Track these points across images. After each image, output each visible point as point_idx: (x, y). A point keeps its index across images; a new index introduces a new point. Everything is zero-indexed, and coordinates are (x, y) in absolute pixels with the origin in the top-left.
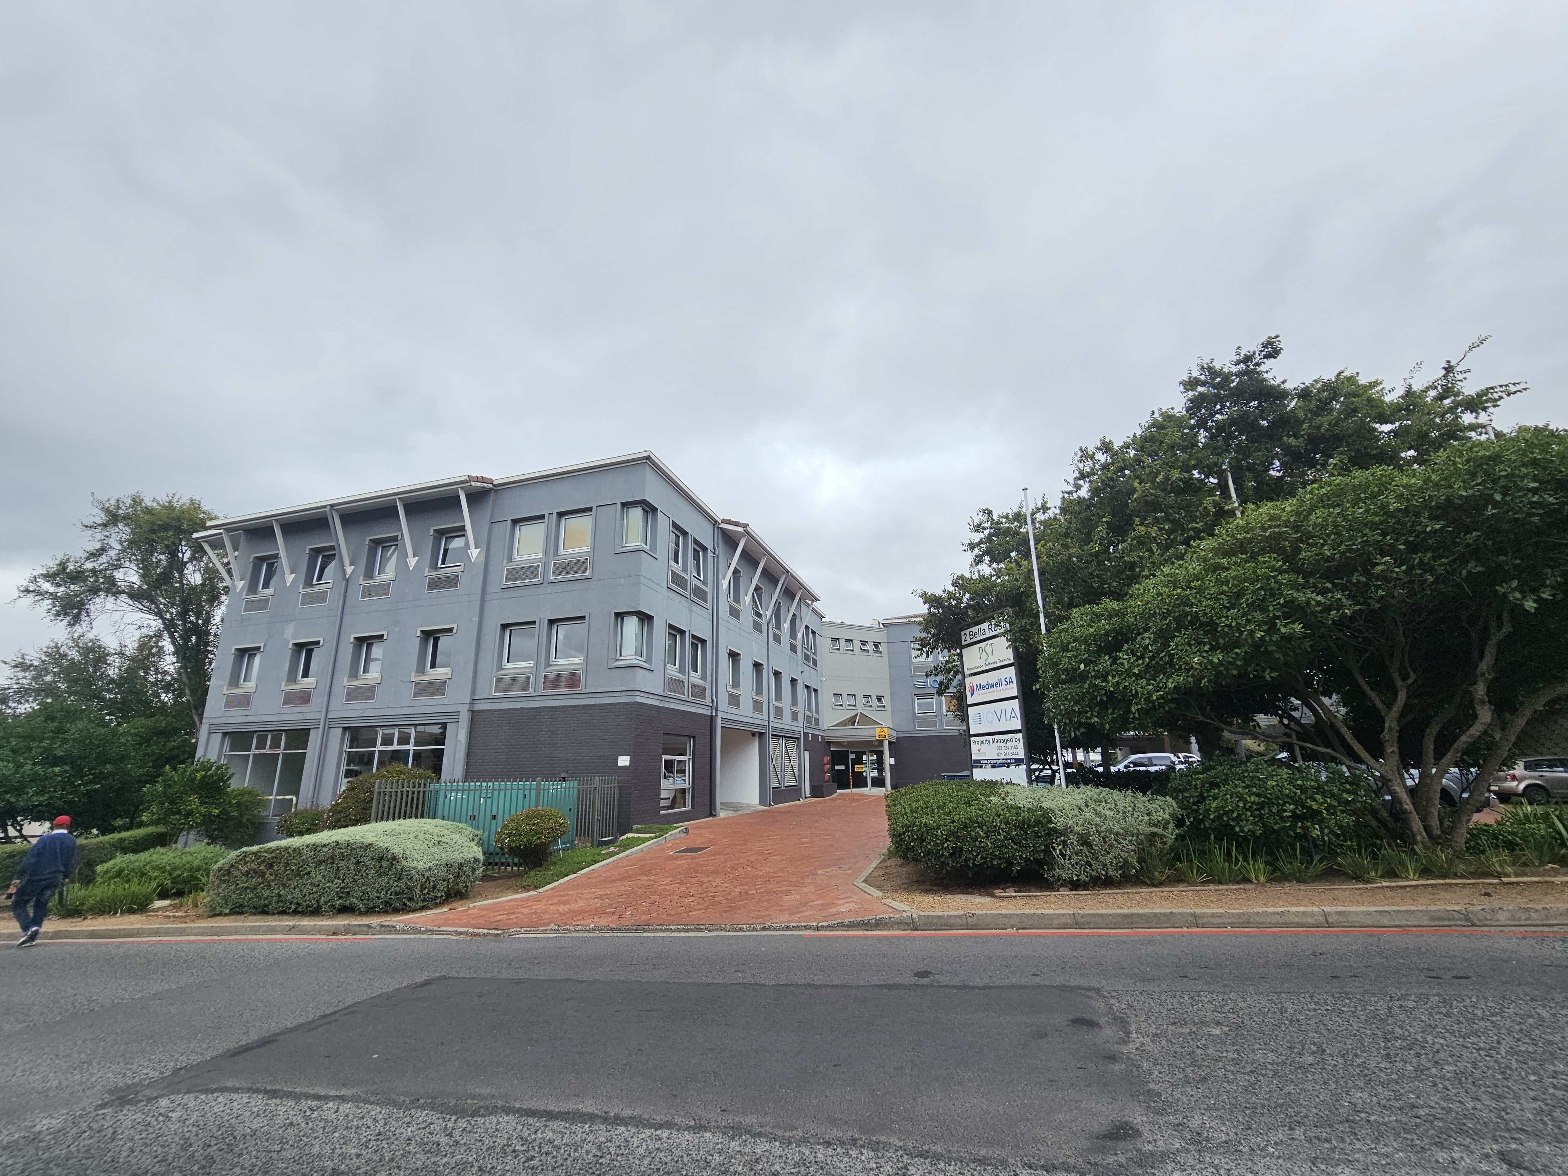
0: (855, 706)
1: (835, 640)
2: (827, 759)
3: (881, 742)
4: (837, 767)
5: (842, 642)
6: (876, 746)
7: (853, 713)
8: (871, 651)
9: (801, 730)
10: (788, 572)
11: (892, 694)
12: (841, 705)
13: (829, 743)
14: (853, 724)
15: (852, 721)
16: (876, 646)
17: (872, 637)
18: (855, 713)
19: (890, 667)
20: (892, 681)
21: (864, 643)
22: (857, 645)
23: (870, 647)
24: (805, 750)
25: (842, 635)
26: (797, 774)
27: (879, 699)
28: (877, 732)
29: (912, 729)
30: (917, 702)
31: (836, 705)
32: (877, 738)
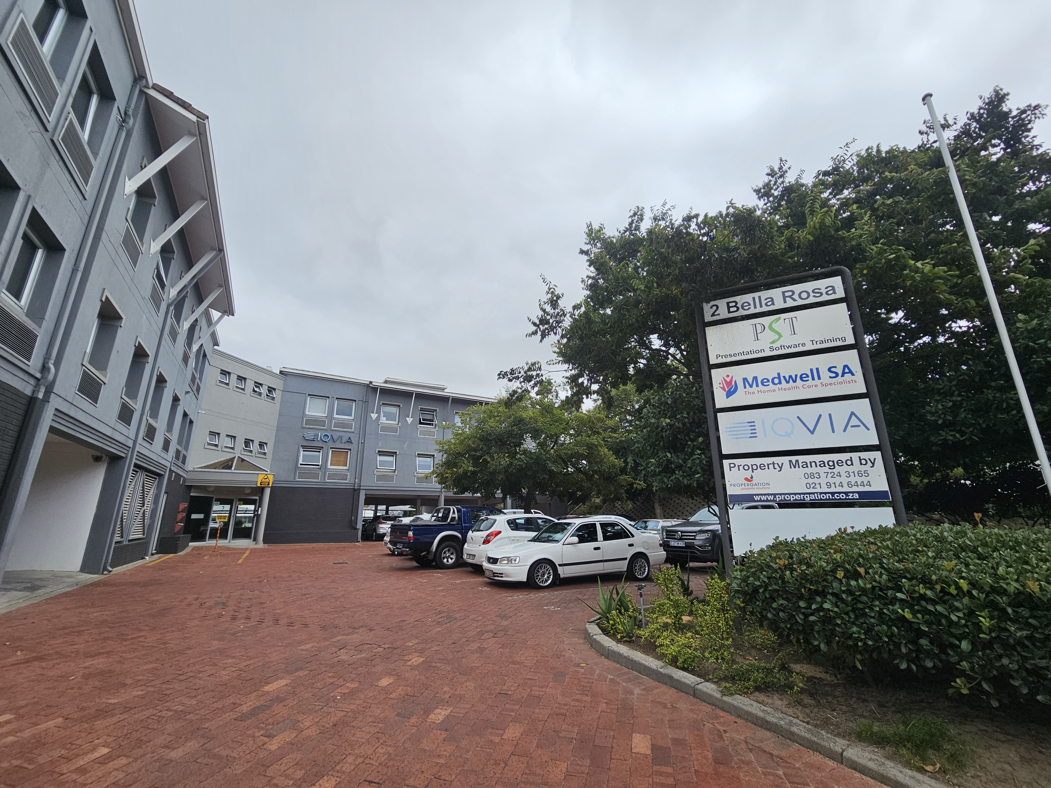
0: (233, 448)
1: (225, 373)
2: (183, 506)
3: (261, 490)
4: (194, 516)
5: (234, 377)
7: (228, 456)
8: (264, 395)
9: (168, 464)
11: (276, 442)
12: (216, 446)
13: (190, 488)
14: (230, 468)
15: (227, 465)
16: (269, 391)
17: (267, 381)
18: (231, 456)
19: (280, 415)
20: (279, 429)
21: (258, 385)
22: (250, 385)
23: (264, 390)
24: (165, 493)
25: (236, 370)
26: (147, 522)
27: (262, 445)
28: (260, 478)
29: (292, 479)
30: (302, 453)
31: (209, 444)
32: (259, 485)
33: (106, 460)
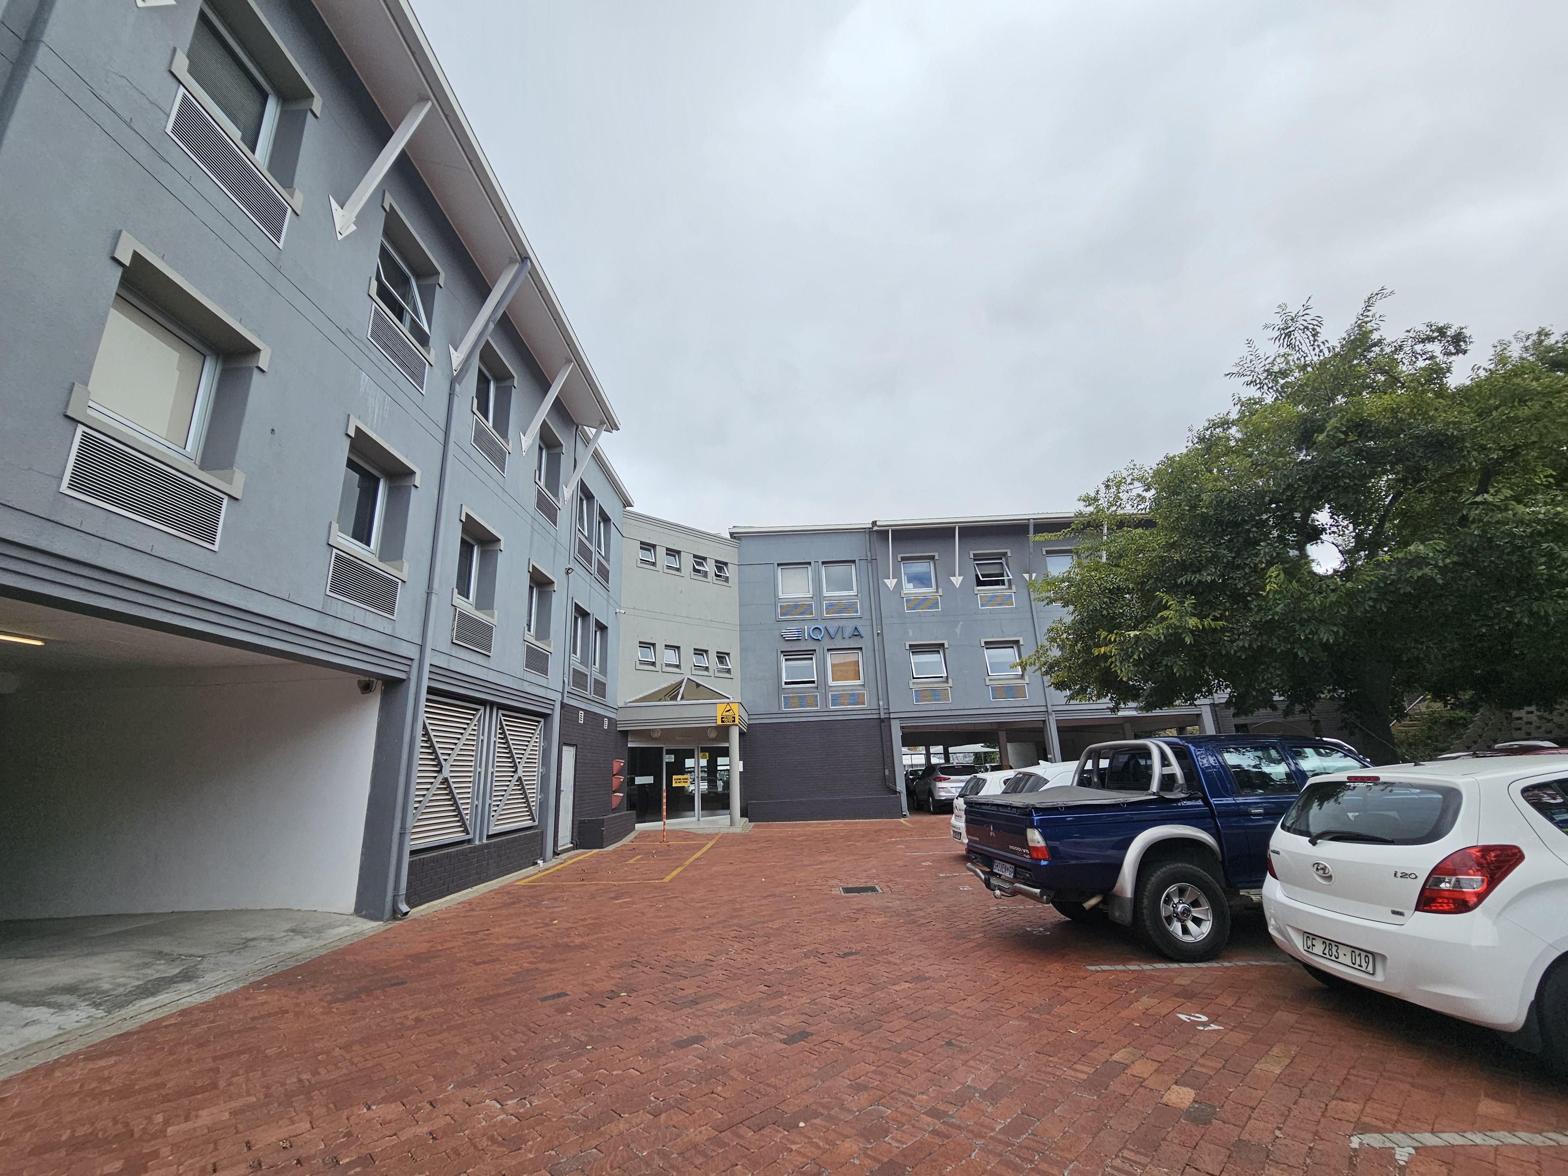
0: (678, 666)
1: (647, 547)
2: (619, 764)
3: (723, 731)
4: (639, 780)
5: (661, 552)
6: (713, 740)
7: (672, 680)
8: (711, 575)
9: (558, 697)
10: (525, 258)
11: (742, 650)
12: (653, 664)
13: (625, 734)
14: (674, 698)
15: (672, 693)
16: (720, 569)
17: (713, 553)
18: (678, 678)
19: (741, 605)
20: (743, 628)
21: (700, 560)
22: (687, 562)
23: (710, 567)
24: (562, 743)
25: (663, 541)
27: (722, 657)
28: (720, 711)
29: (775, 710)
30: (784, 664)
31: (643, 663)
32: (719, 722)
33: (379, 686)
